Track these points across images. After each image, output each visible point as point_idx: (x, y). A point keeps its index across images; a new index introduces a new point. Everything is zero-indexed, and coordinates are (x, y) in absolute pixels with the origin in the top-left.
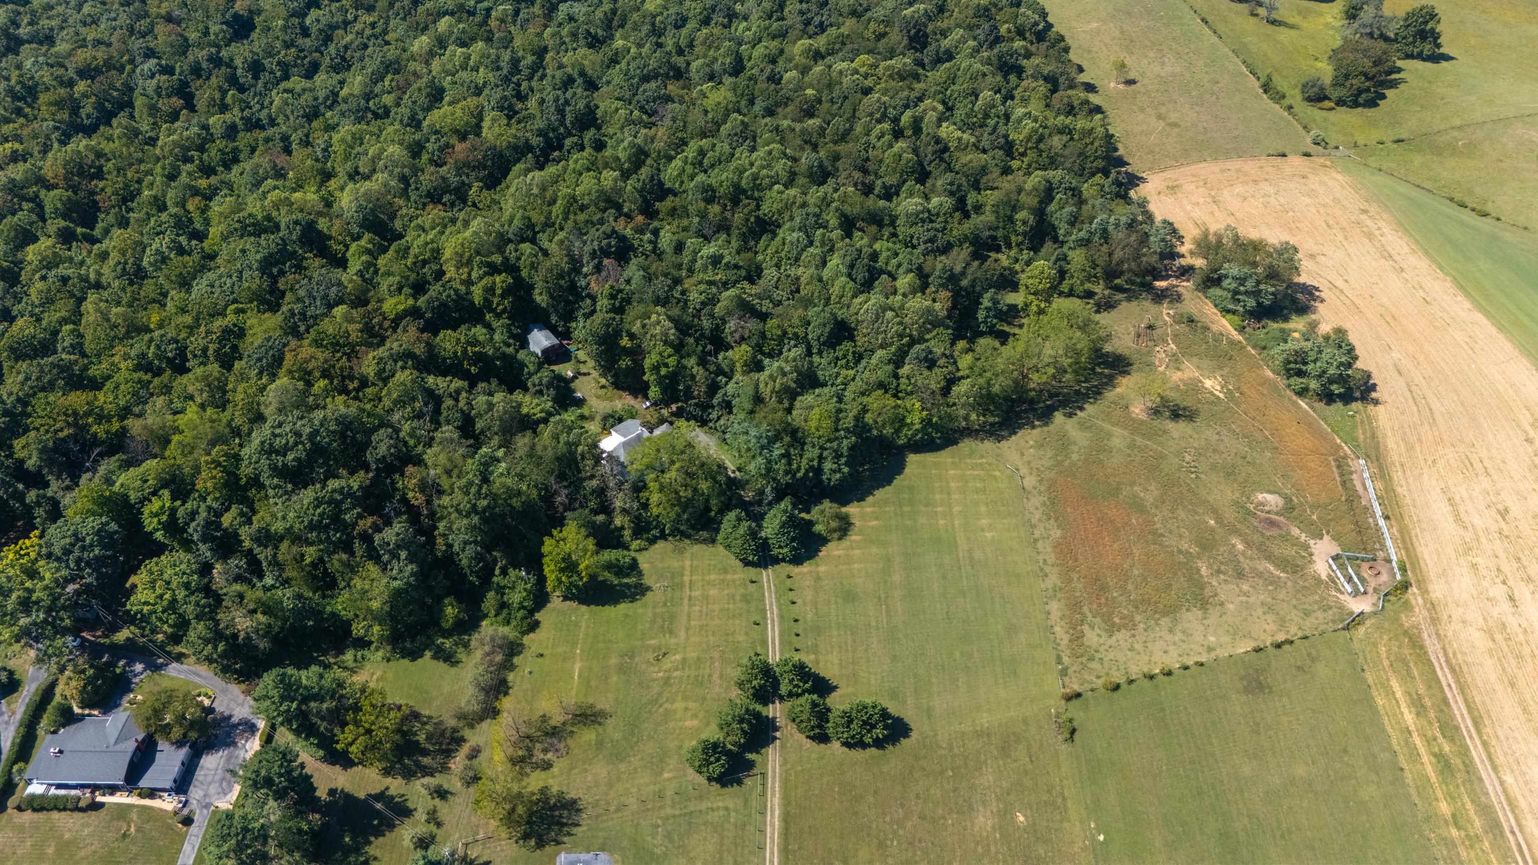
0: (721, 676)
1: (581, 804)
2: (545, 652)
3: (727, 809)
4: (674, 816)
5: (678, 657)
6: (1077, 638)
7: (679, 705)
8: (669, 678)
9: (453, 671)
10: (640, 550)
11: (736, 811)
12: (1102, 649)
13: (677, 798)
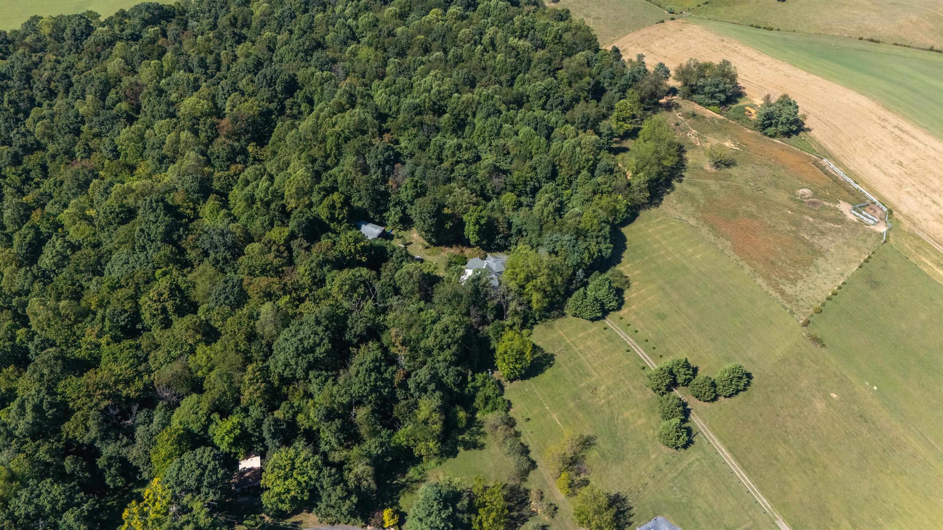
0: (634, 388)
1: (623, 495)
2: (529, 417)
3: (698, 460)
4: (676, 477)
5: (603, 387)
6: (782, 293)
7: (627, 414)
8: (609, 402)
9: (484, 452)
10: (529, 335)
11: (704, 459)
12: (798, 293)
13: (668, 466)
